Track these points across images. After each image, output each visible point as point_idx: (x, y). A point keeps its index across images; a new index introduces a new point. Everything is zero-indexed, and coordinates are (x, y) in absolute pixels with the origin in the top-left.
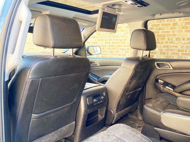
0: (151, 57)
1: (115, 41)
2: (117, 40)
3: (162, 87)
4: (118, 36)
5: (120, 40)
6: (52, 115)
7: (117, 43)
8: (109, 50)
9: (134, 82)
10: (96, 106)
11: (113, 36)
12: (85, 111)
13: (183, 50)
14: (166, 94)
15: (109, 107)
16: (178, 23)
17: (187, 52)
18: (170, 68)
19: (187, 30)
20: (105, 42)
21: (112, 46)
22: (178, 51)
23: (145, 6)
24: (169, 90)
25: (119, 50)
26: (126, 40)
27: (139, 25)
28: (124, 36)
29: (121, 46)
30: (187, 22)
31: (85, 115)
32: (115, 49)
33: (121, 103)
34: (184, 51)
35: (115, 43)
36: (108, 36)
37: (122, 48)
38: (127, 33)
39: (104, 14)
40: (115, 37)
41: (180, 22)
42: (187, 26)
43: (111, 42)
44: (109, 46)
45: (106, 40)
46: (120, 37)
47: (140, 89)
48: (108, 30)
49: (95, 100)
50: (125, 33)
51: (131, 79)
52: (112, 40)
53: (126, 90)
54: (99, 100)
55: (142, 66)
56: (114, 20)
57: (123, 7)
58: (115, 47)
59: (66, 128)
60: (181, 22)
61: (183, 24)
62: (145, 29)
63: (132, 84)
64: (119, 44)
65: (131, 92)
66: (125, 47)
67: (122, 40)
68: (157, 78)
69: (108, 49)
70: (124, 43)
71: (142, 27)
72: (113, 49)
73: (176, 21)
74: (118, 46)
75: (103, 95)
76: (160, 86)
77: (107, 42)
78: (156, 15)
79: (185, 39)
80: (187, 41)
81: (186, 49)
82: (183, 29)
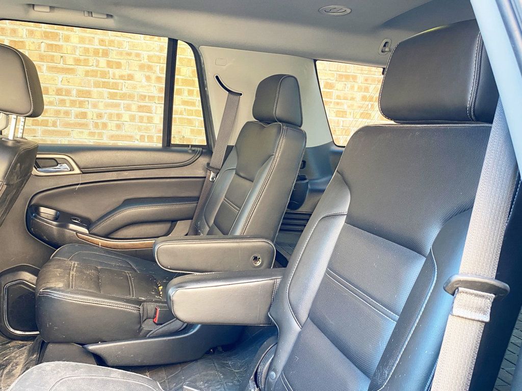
3: (57, 226)
13: (47, 121)
14: (77, 245)
16: (27, 43)
17: (59, 128)
18: (72, 169)
19: (53, 67)
22: (33, 125)
24: (77, 232)
30: (52, 45)
34: (50, 124)
41: (32, 40)
42: (53, 56)
55: (23, 166)
60: (35, 41)
61: (39, 47)
68: (33, 203)
73: (20, 35)
76: (51, 224)
79: (50, 90)
80: (57, 97)
81: (53, 119)
82: (42, 63)
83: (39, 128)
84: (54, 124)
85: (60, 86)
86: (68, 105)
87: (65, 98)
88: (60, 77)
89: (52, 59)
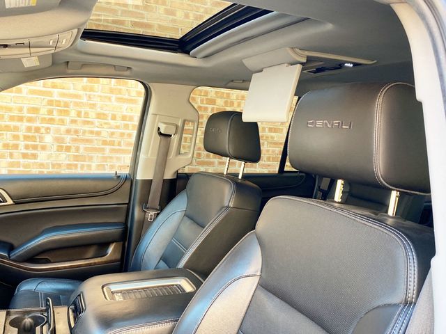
13: (114, 141)
17: (123, 147)
19: (120, 98)
22: (102, 145)
34: (116, 144)
42: (121, 89)
79: (117, 117)
80: (122, 122)
81: (119, 140)
82: (112, 95)
83: (107, 146)
84: (119, 144)
85: (125, 113)
86: (130, 128)
87: (129, 123)
88: (125, 106)
89: (120, 91)
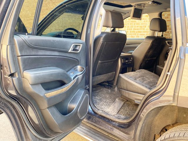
0: (164, 36)
1: (136, 28)
2: (138, 27)
4: (139, 24)
5: (140, 27)
6: (106, 64)
7: (138, 29)
8: (131, 36)
9: (151, 51)
10: (127, 64)
11: (135, 24)
12: (121, 66)
15: (134, 68)
20: (128, 29)
21: (133, 32)
23: (160, 4)
25: (139, 35)
26: (145, 26)
27: (156, 15)
28: (144, 24)
29: (141, 32)
31: (121, 69)
32: (136, 34)
33: (142, 65)
35: (136, 29)
36: (130, 24)
37: (142, 33)
38: (147, 21)
39: (135, 9)
40: (136, 24)
43: (133, 28)
44: (131, 32)
45: (128, 27)
46: (141, 24)
47: (155, 58)
48: (136, 18)
49: (127, 61)
50: (144, 21)
51: (149, 50)
52: (134, 27)
53: (146, 56)
54: (129, 62)
55: (157, 41)
56: (141, 12)
57: (146, 5)
58: (135, 33)
59: (111, 74)
62: (160, 18)
63: (150, 53)
64: (139, 30)
65: (149, 59)
66: (144, 33)
67: (142, 27)
69: (130, 34)
70: (144, 29)
71: (158, 17)
72: (134, 34)
74: (139, 32)
75: (131, 59)
77: (129, 29)
78: (168, 9)
